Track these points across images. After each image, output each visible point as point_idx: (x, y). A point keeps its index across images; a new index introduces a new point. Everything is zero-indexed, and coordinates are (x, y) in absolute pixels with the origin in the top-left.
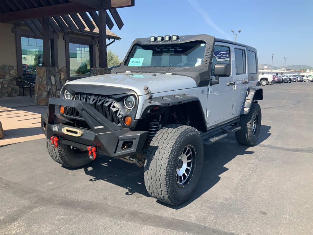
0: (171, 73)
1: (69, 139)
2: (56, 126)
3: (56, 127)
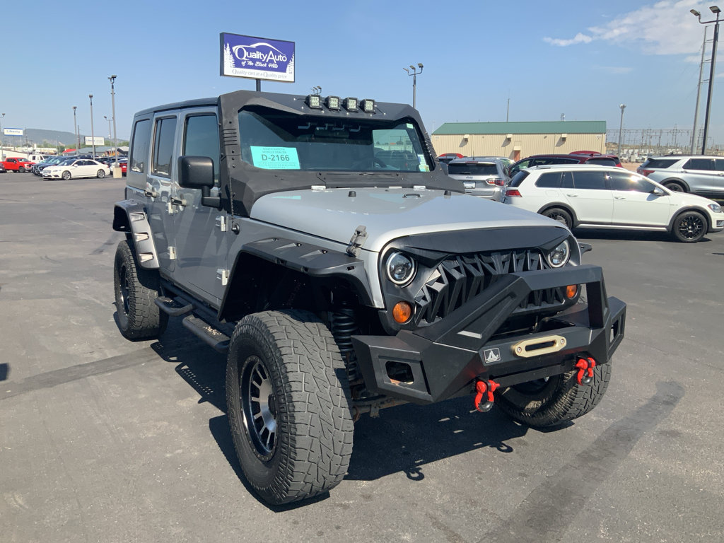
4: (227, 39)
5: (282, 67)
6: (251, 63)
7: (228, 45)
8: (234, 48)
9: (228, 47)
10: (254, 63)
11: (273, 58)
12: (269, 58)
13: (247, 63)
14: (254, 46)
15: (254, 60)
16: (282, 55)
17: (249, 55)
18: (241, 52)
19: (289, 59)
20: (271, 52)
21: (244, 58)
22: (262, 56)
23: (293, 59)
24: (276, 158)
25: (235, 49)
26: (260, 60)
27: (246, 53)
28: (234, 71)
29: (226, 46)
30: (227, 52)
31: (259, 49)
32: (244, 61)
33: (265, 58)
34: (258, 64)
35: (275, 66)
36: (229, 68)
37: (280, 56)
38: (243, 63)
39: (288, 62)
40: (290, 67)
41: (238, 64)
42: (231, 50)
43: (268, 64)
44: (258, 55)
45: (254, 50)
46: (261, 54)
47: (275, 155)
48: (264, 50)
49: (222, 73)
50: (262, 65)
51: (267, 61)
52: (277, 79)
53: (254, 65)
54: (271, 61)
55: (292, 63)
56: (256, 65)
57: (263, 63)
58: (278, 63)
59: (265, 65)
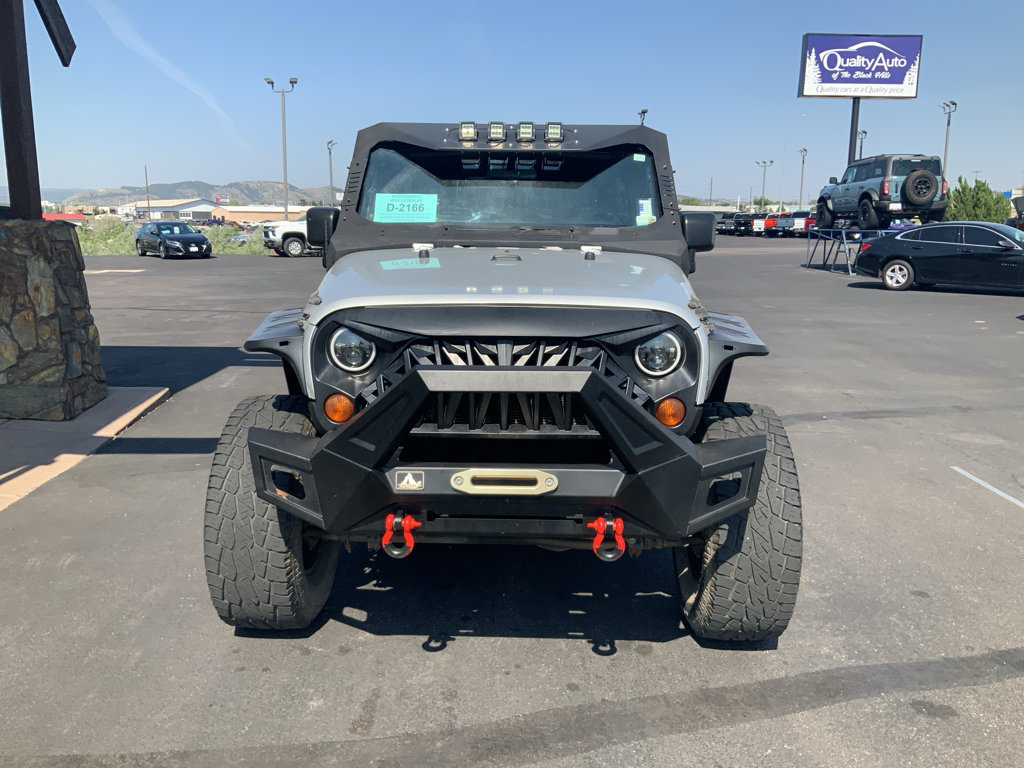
0: (600, 248)
1: (459, 513)
2: (406, 474)
3: (409, 477)
4: (813, 42)
5: (897, 76)
6: (846, 75)
7: (813, 50)
8: (822, 55)
9: (813, 54)
10: (853, 73)
11: (884, 64)
12: (877, 64)
13: (840, 75)
14: (853, 48)
15: (852, 70)
16: (899, 58)
17: (845, 63)
18: (832, 60)
19: (911, 62)
20: (881, 55)
21: (837, 68)
22: (865, 63)
23: (917, 63)
24: (406, 208)
25: (824, 56)
26: (861, 69)
27: (840, 61)
28: (820, 89)
29: (810, 53)
30: (811, 62)
31: (862, 52)
32: (835, 72)
33: (870, 65)
34: (859, 74)
35: (886, 75)
36: (813, 85)
37: (896, 59)
38: (835, 76)
39: (907, 68)
40: (911, 76)
41: (826, 77)
42: (818, 58)
43: (874, 73)
44: (859, 61)
45: (853, 55)
46: (864, 59)
47: (406, 204)
48: (869, 53)
49: (801, 93)
50: (864, 76)
51: (873, 69)
52: (887, 95)
53: (851, 77)
54: (880, 69)
55: (914, 69)
56: (854, 76)
57: (867, 72)
58: (890, 70)
59: (870, 76)
